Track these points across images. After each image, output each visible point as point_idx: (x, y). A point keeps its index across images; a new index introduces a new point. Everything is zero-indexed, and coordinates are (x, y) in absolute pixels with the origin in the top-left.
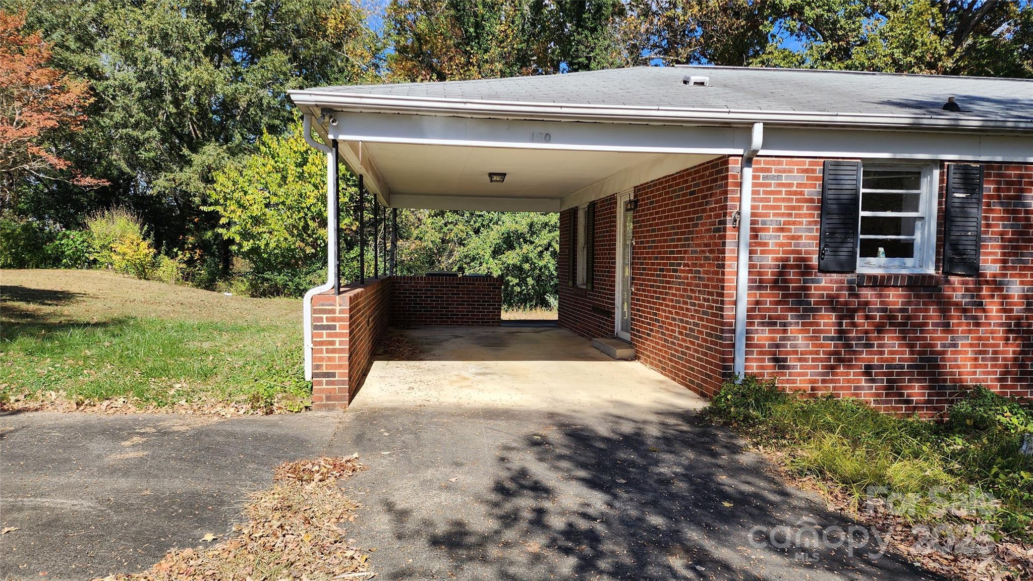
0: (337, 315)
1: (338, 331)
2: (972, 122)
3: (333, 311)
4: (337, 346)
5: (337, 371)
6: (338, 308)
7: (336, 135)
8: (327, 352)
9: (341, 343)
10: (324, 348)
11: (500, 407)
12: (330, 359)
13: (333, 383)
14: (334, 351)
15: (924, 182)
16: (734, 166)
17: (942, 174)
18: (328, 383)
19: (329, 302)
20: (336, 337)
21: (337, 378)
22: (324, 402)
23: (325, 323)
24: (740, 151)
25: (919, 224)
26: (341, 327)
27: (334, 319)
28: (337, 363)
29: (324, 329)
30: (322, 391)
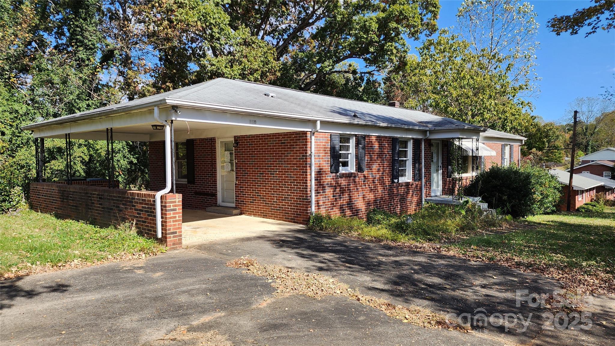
0: (177, 203)
1: (177, 211)
2: (362, 122)
3: (175, 202)
4: (177, 218)
5: (177, 231)
6: (177, 200)
7: (176, 118)
8: (173, 222)
9: (179, 217)
10: (172, 220)
11: (232, 238)
12: (174, 225)
13: (175, 237)
14: (176, 221)
15: (351, 141)
16: (309, 135)
17: (356, 139)
18: (174, 237)
19: (173, 198)
20: (177, 214)
21: (177, 234)
22: (172, 246)
23: (172, 208)
24: (310, 130)
25: (349, 155)
26: (179, 209)
27: (175, 206)
28: (177, 227)
29: (171, 211)
30: (171, 241)
